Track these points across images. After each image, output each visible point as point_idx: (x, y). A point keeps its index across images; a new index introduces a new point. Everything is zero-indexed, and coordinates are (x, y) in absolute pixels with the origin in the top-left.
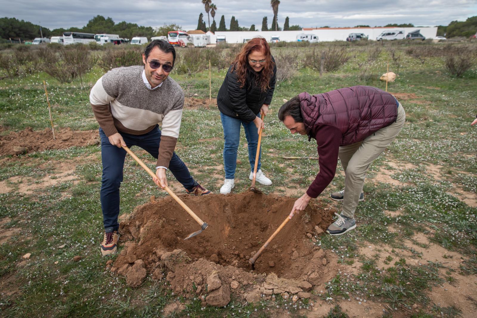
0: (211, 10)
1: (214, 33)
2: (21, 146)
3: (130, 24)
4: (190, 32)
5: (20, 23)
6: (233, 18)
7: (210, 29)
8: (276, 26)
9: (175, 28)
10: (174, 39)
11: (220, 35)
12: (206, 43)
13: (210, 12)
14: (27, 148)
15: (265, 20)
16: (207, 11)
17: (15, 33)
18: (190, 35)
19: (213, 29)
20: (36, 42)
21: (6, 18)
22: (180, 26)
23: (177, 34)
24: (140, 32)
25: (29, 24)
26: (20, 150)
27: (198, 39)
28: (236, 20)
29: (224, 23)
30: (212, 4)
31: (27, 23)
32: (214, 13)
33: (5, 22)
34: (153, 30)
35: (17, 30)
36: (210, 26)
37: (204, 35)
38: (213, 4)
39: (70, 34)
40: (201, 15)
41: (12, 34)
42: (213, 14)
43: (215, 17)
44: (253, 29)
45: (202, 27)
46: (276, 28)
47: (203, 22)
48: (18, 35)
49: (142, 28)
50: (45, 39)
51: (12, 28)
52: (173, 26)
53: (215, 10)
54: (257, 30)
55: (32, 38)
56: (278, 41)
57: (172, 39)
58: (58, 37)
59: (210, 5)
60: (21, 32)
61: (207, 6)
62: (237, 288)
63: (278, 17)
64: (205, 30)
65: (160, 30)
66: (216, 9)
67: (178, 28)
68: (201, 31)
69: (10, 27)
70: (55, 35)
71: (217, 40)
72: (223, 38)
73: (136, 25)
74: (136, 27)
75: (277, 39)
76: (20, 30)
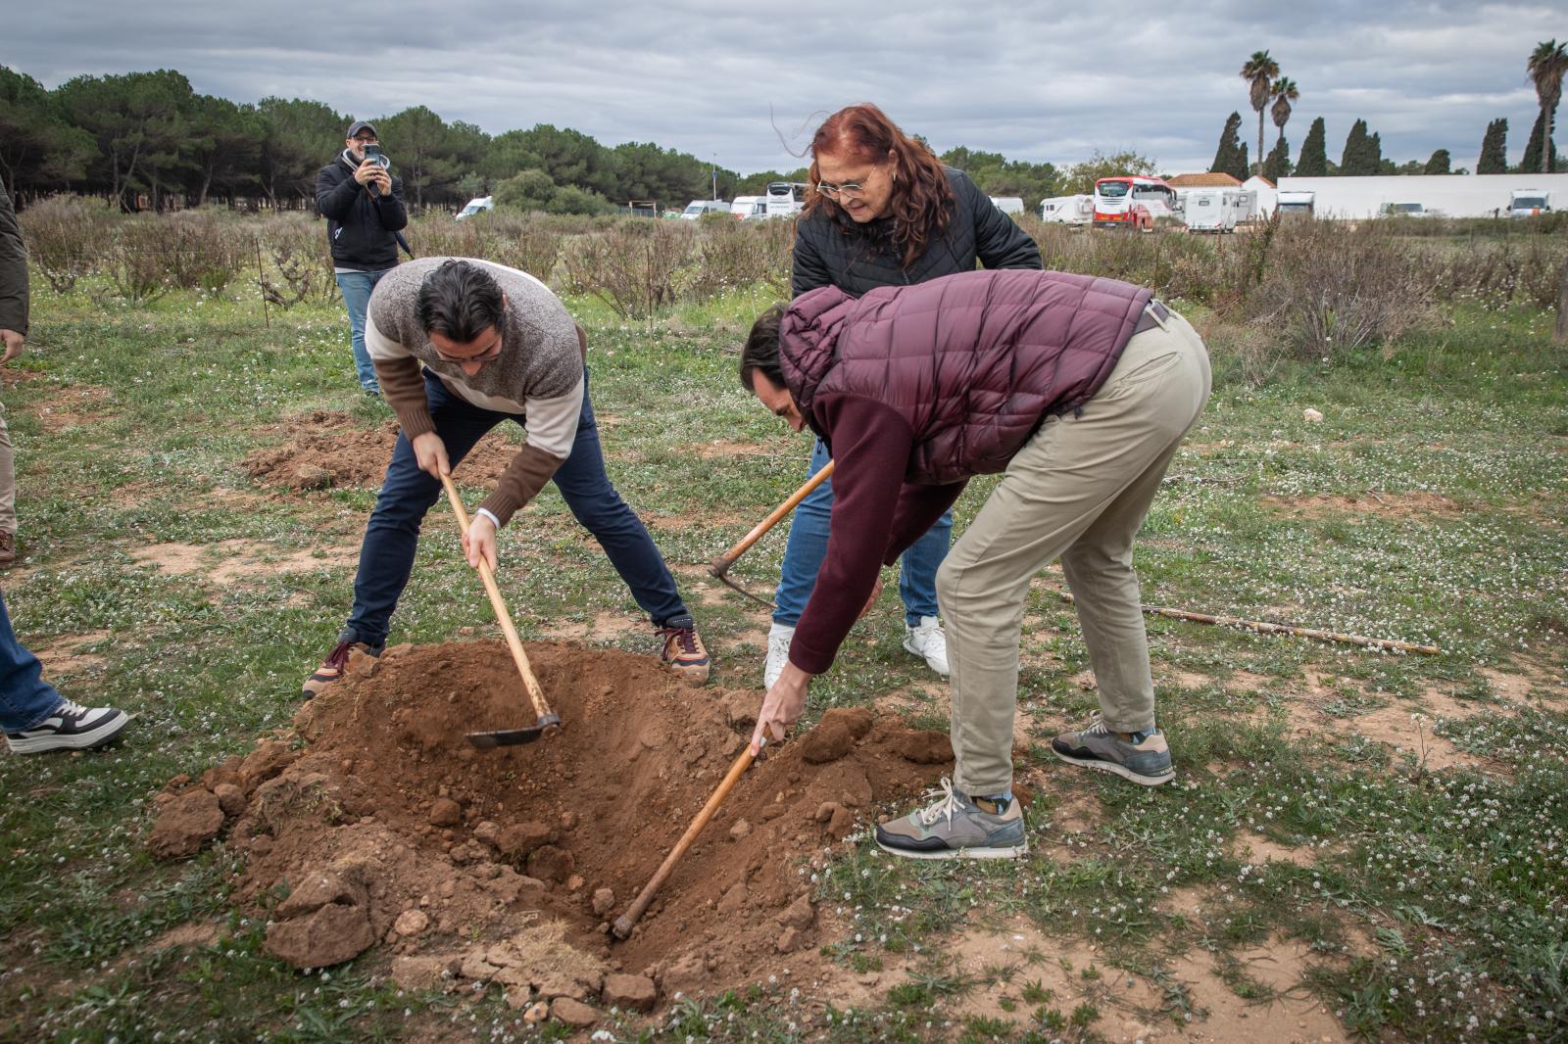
0: (1273, 101)
1: (1274, 183)
2: (324, 465)
3: (980, 155)
4: (1182, 181)
5: (665, 158)
6: (1360, 127)
7: (1260, 167)
8: (1546, 152)
9: (1129, 167)
10: (1113, 203)
11: (1294, 189)
12: (1234, 218)
13: (1268, 109)
14: (333, 473)
15: (1497, 131)
16: (1258, 104)
17: (647, 186)
18: (1180, 191)
19: (1276, 168)
20: (692, 213)
21: (632, 144)
22: (1149, 161)
23: (1126, 185)
24: (1008, 181)
25: (690, 162)
26: (313, 476)
27: (1204, 202)
28: (1370, 133)
29: (1322, 145)
30: (1280, 78)
31: (683, 156)
32: (1288, 111)
33: (627, 155)
34: (1058, 174)
35: (652, 179)
36: (1265, 158)
37: (1235, 190)
38: (1285, 80)
39: (788, 189)
40: (1234, 120)
41: (640, 190)
42: (1281, 116)
43: (1286, 127)
44: (1439, 164)
45: (1231, 162)
46: (1545, 160)
47: (1239, 145)
48: (653, 194)
49: (1019, 168)
50: (718, 205)
51: (643, 173)
52: (1127, 159)
53: (1290, 102)
54: (1459, 172)
55: (683, 202)
56: (1542, 211)
57: (1105, 202)
58: (754, 199)
59: (1272, 82)
60: (664, 185)
61: (1260, 87)
62: (411, 935)
63: (1557, 118)
64: (1242, 175)
65: (1076, 174)
66: (1294, 94)
67: (1142, 165)
68: (1224, 176)
69: (638, 169)
70: (747, 193)
71: (1278, 205)
72: (1304, 198)
73: (998, 160)
74: (996, 166)
75: (1541, 202)
76: (661, 180)
